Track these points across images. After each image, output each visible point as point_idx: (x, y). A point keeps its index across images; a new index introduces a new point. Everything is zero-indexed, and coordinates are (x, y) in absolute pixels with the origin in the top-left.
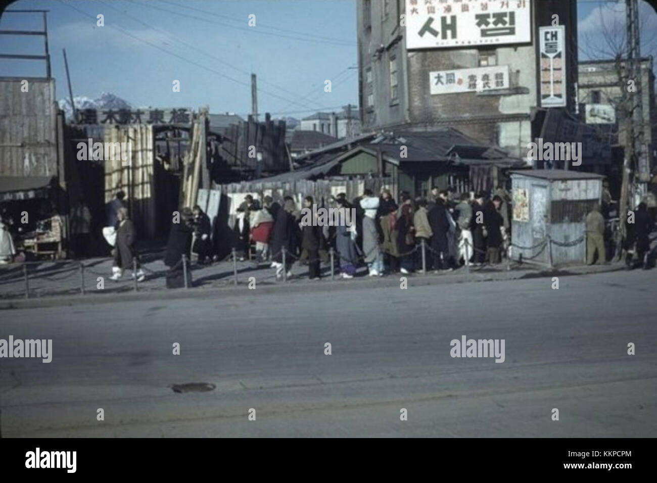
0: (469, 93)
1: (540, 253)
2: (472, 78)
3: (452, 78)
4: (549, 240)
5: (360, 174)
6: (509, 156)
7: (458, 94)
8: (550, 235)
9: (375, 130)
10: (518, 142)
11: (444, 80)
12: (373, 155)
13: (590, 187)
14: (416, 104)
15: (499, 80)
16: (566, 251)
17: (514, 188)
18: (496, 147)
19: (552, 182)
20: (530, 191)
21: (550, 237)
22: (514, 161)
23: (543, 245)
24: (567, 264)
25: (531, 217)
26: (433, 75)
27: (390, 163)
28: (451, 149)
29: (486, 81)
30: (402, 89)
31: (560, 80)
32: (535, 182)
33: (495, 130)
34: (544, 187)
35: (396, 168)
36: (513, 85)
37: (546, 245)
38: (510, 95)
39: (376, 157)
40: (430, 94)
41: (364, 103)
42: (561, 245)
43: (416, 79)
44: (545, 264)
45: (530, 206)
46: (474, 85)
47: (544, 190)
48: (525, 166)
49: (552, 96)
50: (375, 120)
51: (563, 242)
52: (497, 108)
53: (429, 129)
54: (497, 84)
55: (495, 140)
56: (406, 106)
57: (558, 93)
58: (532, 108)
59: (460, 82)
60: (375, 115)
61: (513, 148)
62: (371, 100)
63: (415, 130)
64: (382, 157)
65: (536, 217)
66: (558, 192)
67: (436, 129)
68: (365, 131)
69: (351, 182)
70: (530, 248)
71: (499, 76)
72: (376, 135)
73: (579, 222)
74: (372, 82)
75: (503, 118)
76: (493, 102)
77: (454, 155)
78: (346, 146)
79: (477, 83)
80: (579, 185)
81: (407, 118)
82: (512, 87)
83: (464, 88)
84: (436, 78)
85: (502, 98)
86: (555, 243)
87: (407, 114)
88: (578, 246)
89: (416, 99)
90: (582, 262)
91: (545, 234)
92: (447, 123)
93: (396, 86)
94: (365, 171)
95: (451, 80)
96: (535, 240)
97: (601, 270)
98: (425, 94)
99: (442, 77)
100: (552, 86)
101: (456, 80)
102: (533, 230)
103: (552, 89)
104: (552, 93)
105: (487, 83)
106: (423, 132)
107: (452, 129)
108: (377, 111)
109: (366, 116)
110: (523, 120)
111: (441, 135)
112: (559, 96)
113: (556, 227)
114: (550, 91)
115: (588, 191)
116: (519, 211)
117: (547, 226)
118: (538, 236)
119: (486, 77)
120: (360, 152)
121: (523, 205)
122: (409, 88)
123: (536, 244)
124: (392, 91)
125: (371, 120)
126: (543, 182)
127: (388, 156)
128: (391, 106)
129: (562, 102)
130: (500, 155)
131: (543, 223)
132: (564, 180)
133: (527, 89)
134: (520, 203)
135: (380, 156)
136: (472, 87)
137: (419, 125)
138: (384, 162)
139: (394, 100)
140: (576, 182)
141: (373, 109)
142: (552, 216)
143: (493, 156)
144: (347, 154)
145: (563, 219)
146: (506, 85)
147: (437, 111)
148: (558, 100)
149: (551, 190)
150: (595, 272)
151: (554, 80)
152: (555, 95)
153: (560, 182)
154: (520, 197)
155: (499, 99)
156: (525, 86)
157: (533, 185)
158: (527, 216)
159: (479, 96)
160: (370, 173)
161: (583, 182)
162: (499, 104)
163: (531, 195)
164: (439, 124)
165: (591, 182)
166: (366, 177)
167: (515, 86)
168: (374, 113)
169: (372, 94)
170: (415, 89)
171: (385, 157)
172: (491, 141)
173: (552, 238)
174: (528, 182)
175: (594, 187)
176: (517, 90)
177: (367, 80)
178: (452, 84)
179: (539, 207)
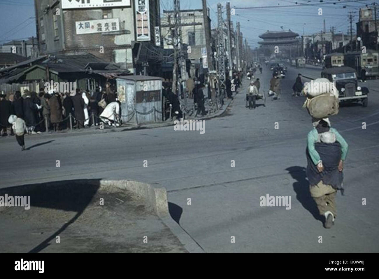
0: (98, 33)
1: (132, 118)
2: (99, 25)
3: (88, 25)
4: (135, 111)
5: (36, 80)
6: (121, 68)
7: (92, 34)
8: (136, 109)
9: (46, 54)
10: (125, 60)
11: (84, 26)
12: (43, 69)
13: (156, 84)
14: (68, 39)
15: (114, 26)
16: (144, 117)
17: (118, 86)
18: (114, 63)
19: (136, 82)
20: (126, 86)
21: (136, 110)
22: (123, 71)
23: (133, 114)
24: (145, 124)
25: (126, 100)
26: (77, 24)
27: (54, 73)
28: (88, 65)
29: (106, 27)
30: (61, 31)
31: (146, 26)
32: (128, 82)
33: (113, 54)
34: (133, 84)
35: (57, 76)
36: (122, 29)
37: (134, 114)
38: (120, 34)
39: (45, 70)
40: (76, 34)
41: (40, 39)
42: (142, 114)
43: (68, 25)
44: (134, 124)
45: (126, 95)
46: (101, 29)
47: (132, 86)
48: (129, 73)
49: (143, 35)
50: (46, 48)
51: (143, 112)
52: (113, 41)
53: (77, 54)
54: (113, 28)
55: (113, 59)
56: (63, 41)
57: (146, 33)
58: (132, 42)
59: (93, 27)
60: (46, 46)
61: (123, 64)
62: (43, 37)
63: (69, 54)
64: (49, 70)
65: (129, 100)
66: (140, 87)
67: (80, 53)
68: (41, 55)
69: (32, 84)
70: (126, 116)
71: (114, 24)
72: (47, 57)
73: (150, 102)
74: (43, 26)
75: (117, 47)
76: (111, 38)
77: (89, 68)
78: (29, 64)
79: (102, 28)
80: (150, 83)
81: (64, 47)
82: (121, 30)
83: (95, 31)
84: (79, 25)
85: (116, 36)
86: (139, 113)
87: (64, 45)
88: (151, 114)
89: (69, 37)
90: (153, 122)
91: (134, 108)
92: (87, 50)
93: (57, 29)
94: (40, 78)
95: (87, 26)
96: (129, 112)
97: (162, 125)
98: (73, 33)
99: (83, 24)
100: (143, 29)
101: (91, 26)
102: (128, 107)
103: (143, 31)
104: (143, 33)
105: (107, 28)
106: (73, 56)
107: (89, 53)
108: (47, 43)
109: (41, 46)
110: (127, 48)
111: (83, 57)
112: (147, 35)
113: (139, 105)
114: (142, 32)
115: (155, 86)
116: (121, 97)
117: (134, 104)
118: (130, 110)
119: (107, 24)
120: (36, 68)
121: (123, 94)
122: (65, 30)
123: (129, 114)
124: (55, 33)
125: (44, 48)
126: (132, 82)
127: (53, 70)
128: (55, 41)
129: (148, 38)
130: (116, 68)
131: (133, 103)
132: (142, 81)
133: (129, 31)
134: (121, 93)
135: (47, 70)
136: (99, 30)
137: (71, 52)
138: (50, 73)
139: (57, 37)
140: (148, 82)
141: (45, 42)
142: (137, 99)
143: (112, 68)
144: (30, 69)
145: (142, 100)
146: (118, 29)
147: (80, 44)
148: (146, 37)
149: (136, 86)
150: (159, 127)
151: (143, 26)
152: (145, 35)
153: (140, 82)
154: (121, 90)
155: (114, 37)
156: (128, 30)
157: (127, 84)
158: (124, 100)
159: (103, 35)
160: (42, 79)
161: (152, 82)
162: (114, 40)
163: (126, 89)
164: (82, 51)
165: (156, 81)
166: (40, 81)
167: (123, 30)
168: (46, 44)
169: (44, 33)
170: (68, 31)
171: (50, 70)
172: (111, 60)
173: (137, 110)
174: (125, 82)
175: (158, 84)
176: (124, 32)
177: (40, 25)
178: (88, 28)
179: (130, 95)
